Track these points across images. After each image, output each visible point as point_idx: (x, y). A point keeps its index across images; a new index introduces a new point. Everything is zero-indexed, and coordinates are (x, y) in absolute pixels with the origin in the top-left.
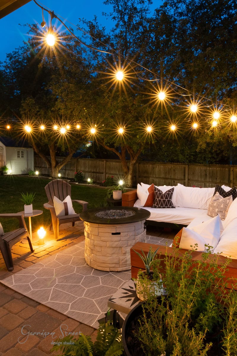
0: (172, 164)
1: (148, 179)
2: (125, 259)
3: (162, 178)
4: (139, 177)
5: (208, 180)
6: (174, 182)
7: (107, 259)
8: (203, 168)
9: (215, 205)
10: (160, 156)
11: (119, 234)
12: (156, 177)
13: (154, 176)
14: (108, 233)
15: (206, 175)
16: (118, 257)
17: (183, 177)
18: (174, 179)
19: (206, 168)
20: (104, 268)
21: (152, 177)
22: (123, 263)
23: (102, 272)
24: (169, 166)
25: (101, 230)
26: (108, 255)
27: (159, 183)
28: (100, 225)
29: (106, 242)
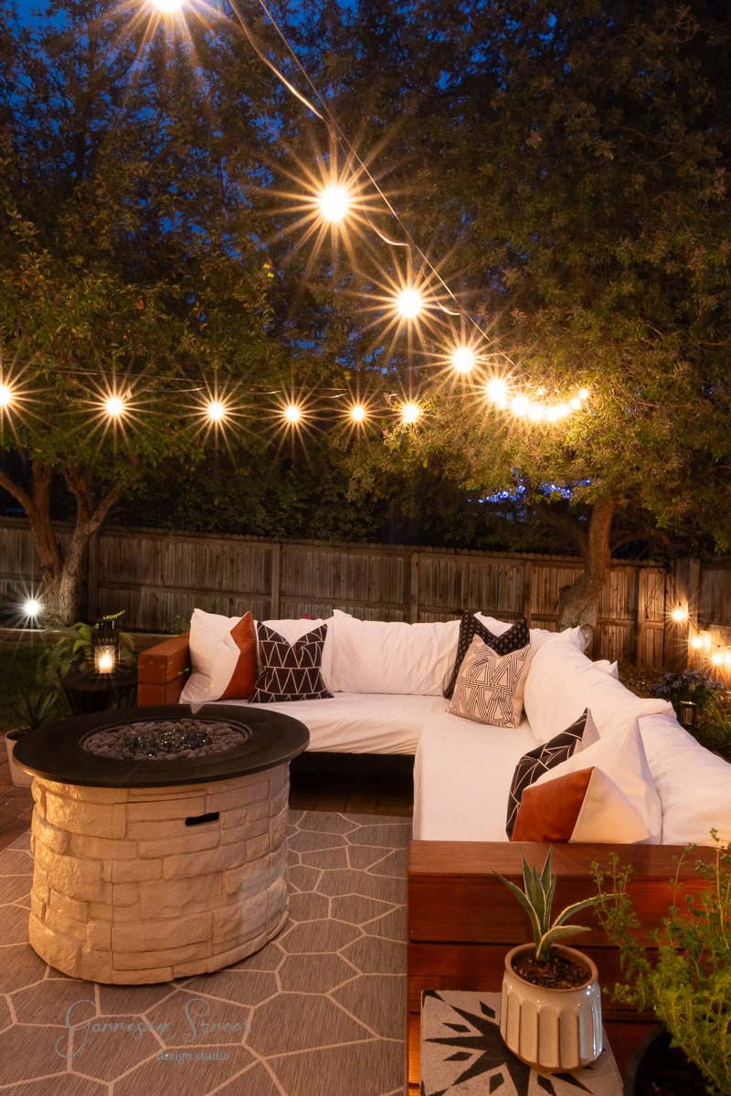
0: (227, 539)
1: (134, 592)
2: (236, 916)
3: (189, 589)
4: (99, 585)
5: (343, 593)
6: (232, 602)
7: (166, 931)
8: (329, 555)
9: (481, 678)
10: (185, 509)
11: (213, 817)
12: (167, 587)
13: (159, 582)
14: (172, 823)
15: (338, 578)
16: (210, 914)
17: (261, 586)
18: (232, 592)
19: (337, 555)
20: (148, 972)
21: (150, 585)
22: (226, 934)
23: (138, 992)
24: (215, 546)
25: (138, 812)
26: (169, 913)
27: (176, 606)
28: (133, 791)
29: (161, 858)
